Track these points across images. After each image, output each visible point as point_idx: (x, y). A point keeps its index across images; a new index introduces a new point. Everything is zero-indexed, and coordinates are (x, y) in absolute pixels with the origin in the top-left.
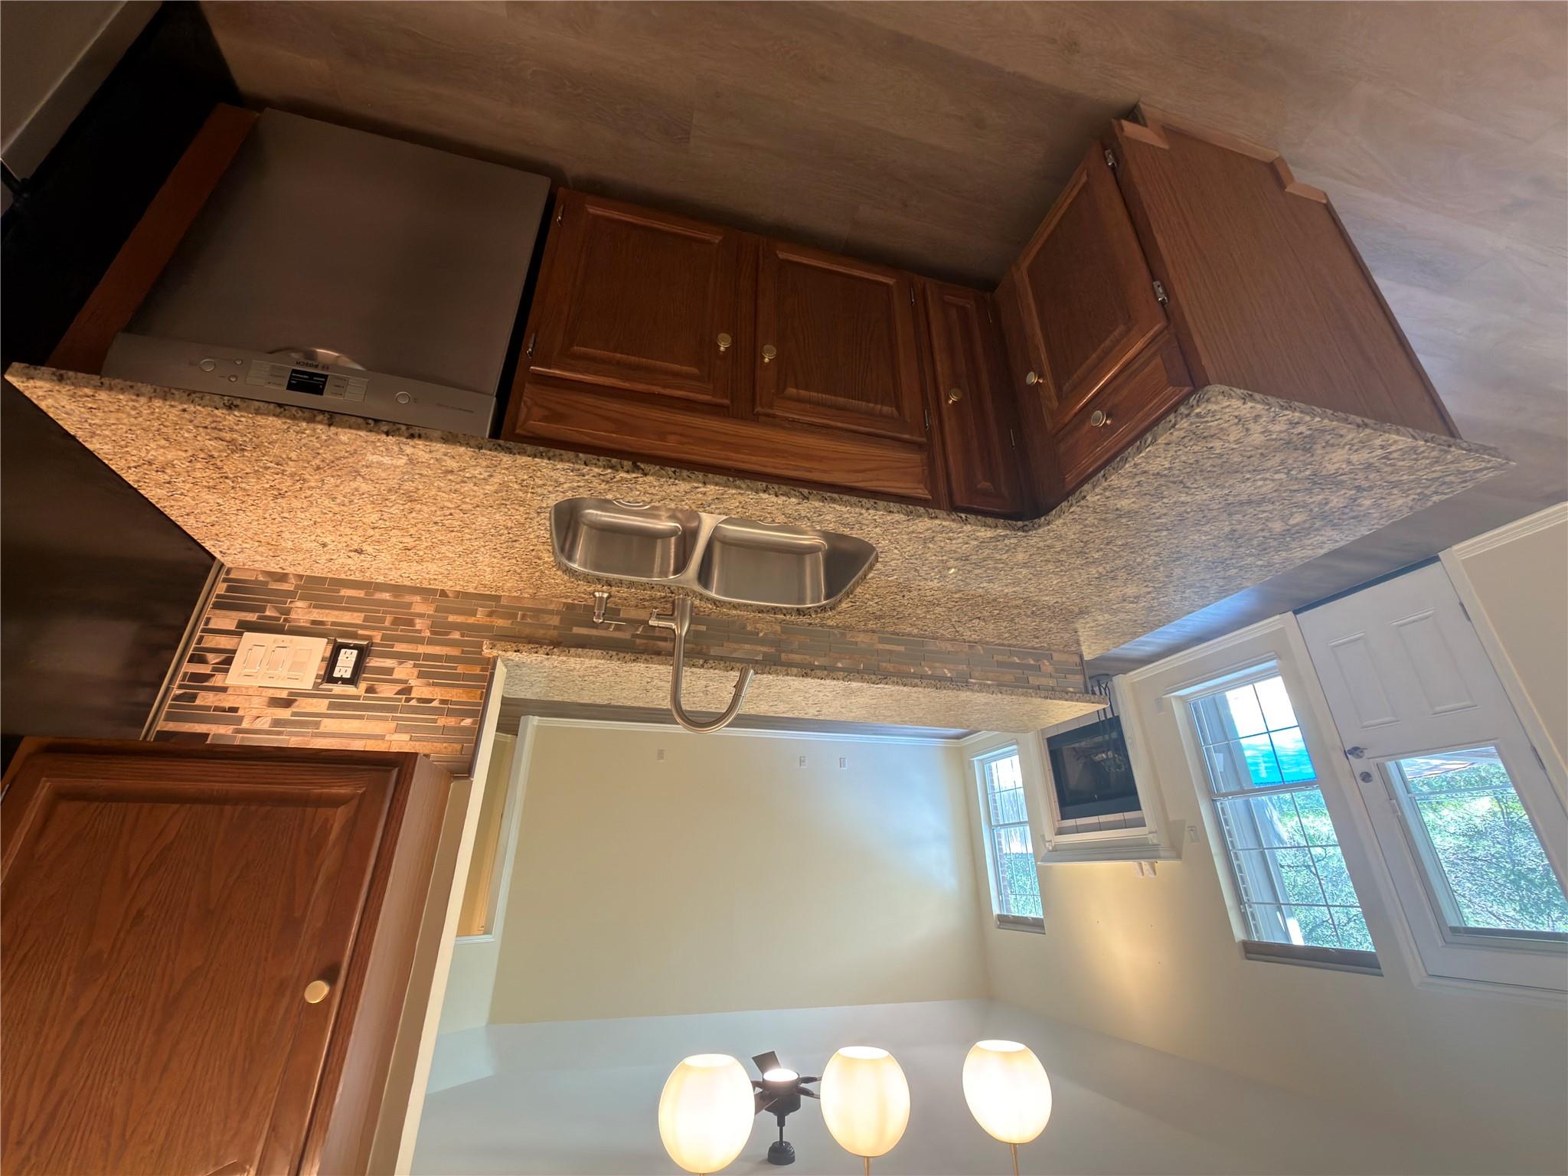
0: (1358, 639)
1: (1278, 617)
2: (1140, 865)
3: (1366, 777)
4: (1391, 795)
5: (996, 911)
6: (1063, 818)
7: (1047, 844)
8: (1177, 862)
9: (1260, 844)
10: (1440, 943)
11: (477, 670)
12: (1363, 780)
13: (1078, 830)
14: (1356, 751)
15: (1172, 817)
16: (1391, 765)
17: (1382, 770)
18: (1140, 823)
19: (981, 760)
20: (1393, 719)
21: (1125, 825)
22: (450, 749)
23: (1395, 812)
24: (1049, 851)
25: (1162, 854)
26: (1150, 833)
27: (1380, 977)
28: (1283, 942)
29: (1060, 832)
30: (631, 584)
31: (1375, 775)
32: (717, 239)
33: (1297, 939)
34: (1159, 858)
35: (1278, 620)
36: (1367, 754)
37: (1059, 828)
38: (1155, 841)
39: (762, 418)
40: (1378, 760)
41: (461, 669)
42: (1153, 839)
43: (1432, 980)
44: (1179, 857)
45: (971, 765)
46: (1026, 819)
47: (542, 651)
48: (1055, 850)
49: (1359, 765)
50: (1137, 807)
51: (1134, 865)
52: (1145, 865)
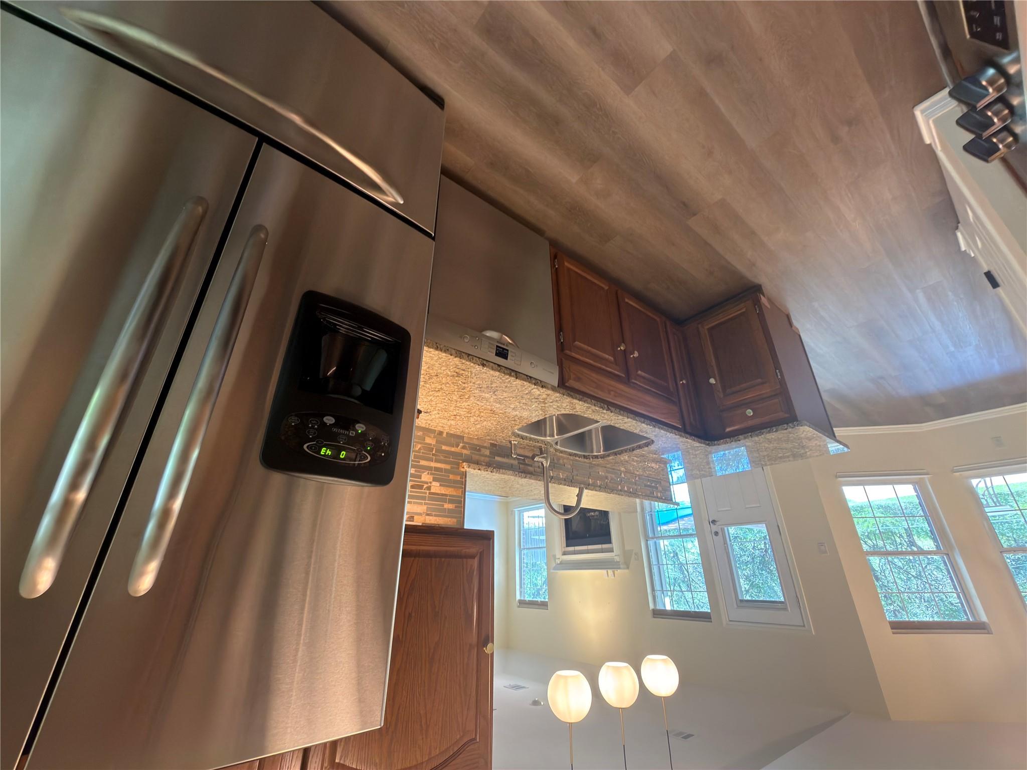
2: (607, 572)
3: (716, 533)
4: (725, 543)
5: (518, 597)
6: (568, 546)
7: (557, 560)
8: (627, 571)
9: (659, 563)
10: (736, 606)
11: (458, 478)
12: (715, 535)
13: (575, 553)
14: (714, 522)
15: (627, 548)
16: (726, 528)
17: (723, 530)
18: (611, 550)
19: (519, 510)
20: (729, 509)
21: (602, 551)
22: (452, 521)
23: (725, 549)
24: (558, 564)
25: (621, 566)
26: (616, 556)
27: (710, 623)
28: (664, 608)
29: (564, 554)
30: (531, 439)
31: (720, 533)
32: (606, 288)
33: (668, 607)
34: (619, 568)
36: (718, 523)
37: (564, 552)
38: (618, 560)
39: (632, 384)
40: (722, 526)
41: (451, 477)
42: (617, 559)
43: (731, 623)
44: (628, 568)
45: (513, 513)
46: (545, 546)
47: (489, 469)
48: (561, 563)
49: (714, 528)
50: (610, 542)
51: (604, 571)
52: (610, 572)
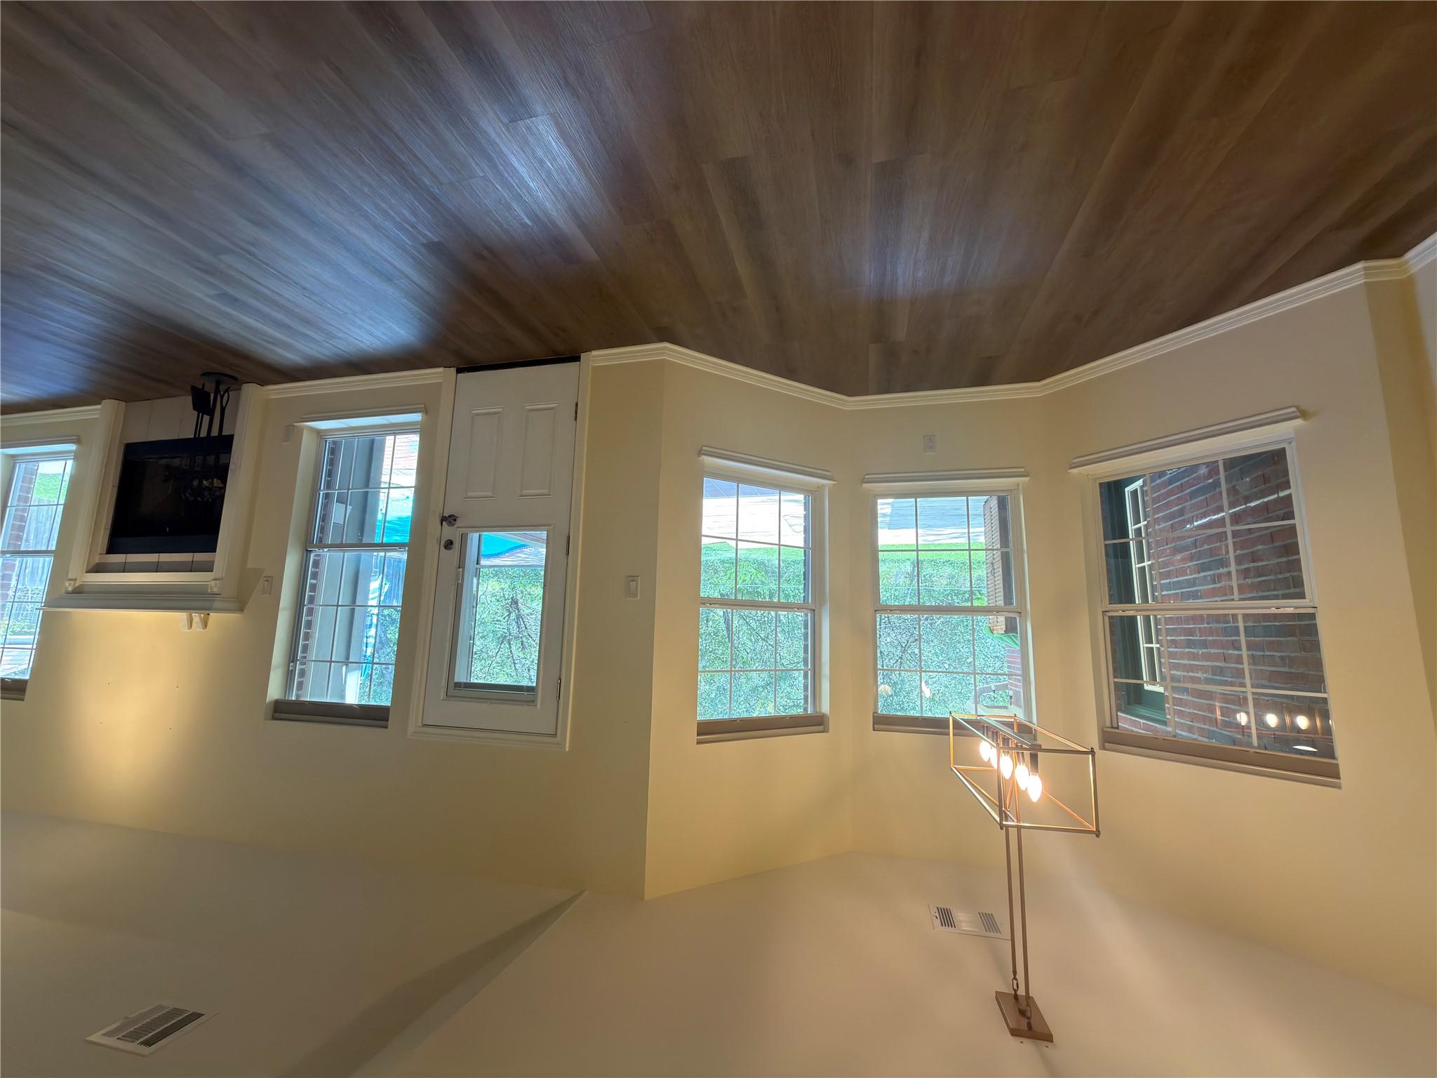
0: (495, 413)
1: (441, 370)
2: (190, 616)
3: (449, 544)
4: (460, 564)
6: (108, 552)
7: (75, 584)
8: (237, 617)
10: (442, 696)
12: (446, 546)
14: (449, 519)
15: (250, 564)
16: (474, 536)
20: (490, 494)
23: (458, 579)
25: (221, 605)
27: (385, 731)
31: (457, 545)
34: (216, 609)
35: (440, 373)
36: (458, 523)
37: (95, 564)
40: (464, 531)
42: (214, 586)
43: (425, 728)
46: (52, 547)
48: (79, 591)
50: (209, 546)
51: (181, 616)
52: (196, 617)
